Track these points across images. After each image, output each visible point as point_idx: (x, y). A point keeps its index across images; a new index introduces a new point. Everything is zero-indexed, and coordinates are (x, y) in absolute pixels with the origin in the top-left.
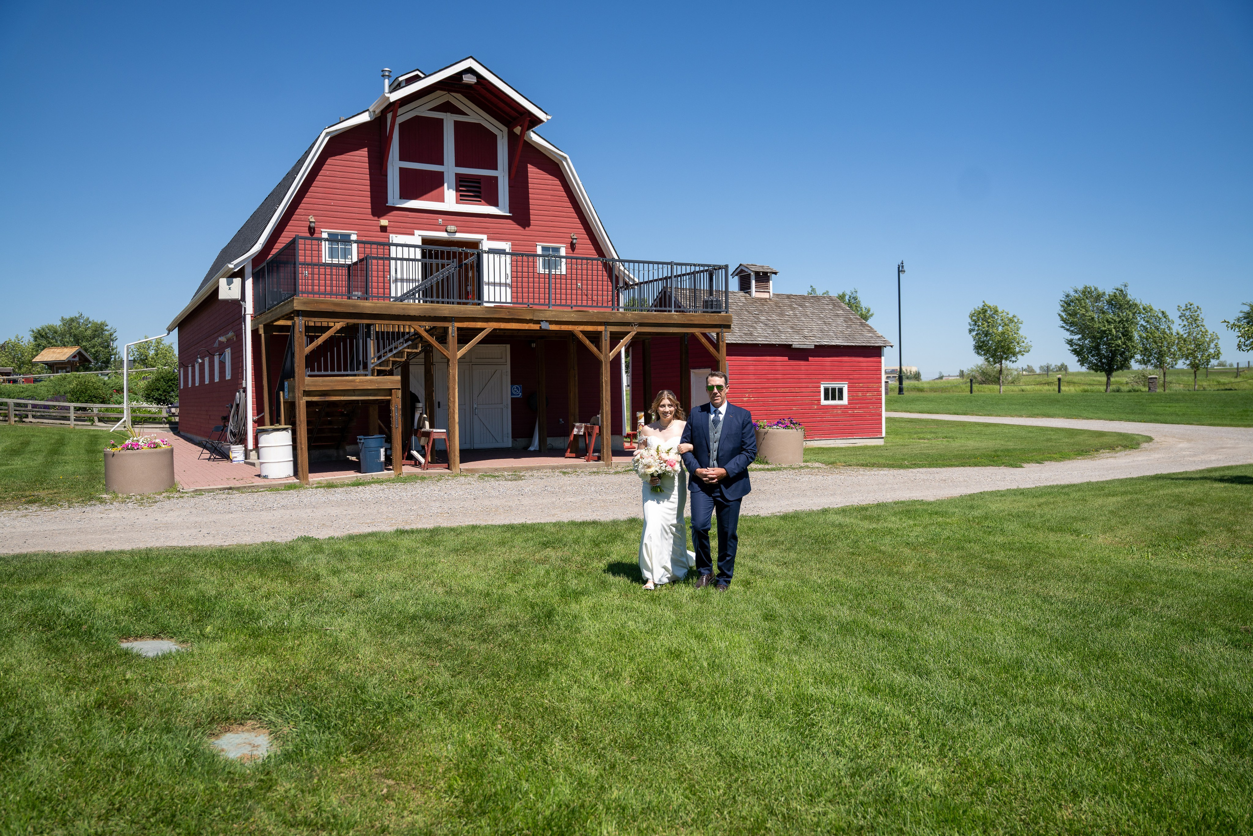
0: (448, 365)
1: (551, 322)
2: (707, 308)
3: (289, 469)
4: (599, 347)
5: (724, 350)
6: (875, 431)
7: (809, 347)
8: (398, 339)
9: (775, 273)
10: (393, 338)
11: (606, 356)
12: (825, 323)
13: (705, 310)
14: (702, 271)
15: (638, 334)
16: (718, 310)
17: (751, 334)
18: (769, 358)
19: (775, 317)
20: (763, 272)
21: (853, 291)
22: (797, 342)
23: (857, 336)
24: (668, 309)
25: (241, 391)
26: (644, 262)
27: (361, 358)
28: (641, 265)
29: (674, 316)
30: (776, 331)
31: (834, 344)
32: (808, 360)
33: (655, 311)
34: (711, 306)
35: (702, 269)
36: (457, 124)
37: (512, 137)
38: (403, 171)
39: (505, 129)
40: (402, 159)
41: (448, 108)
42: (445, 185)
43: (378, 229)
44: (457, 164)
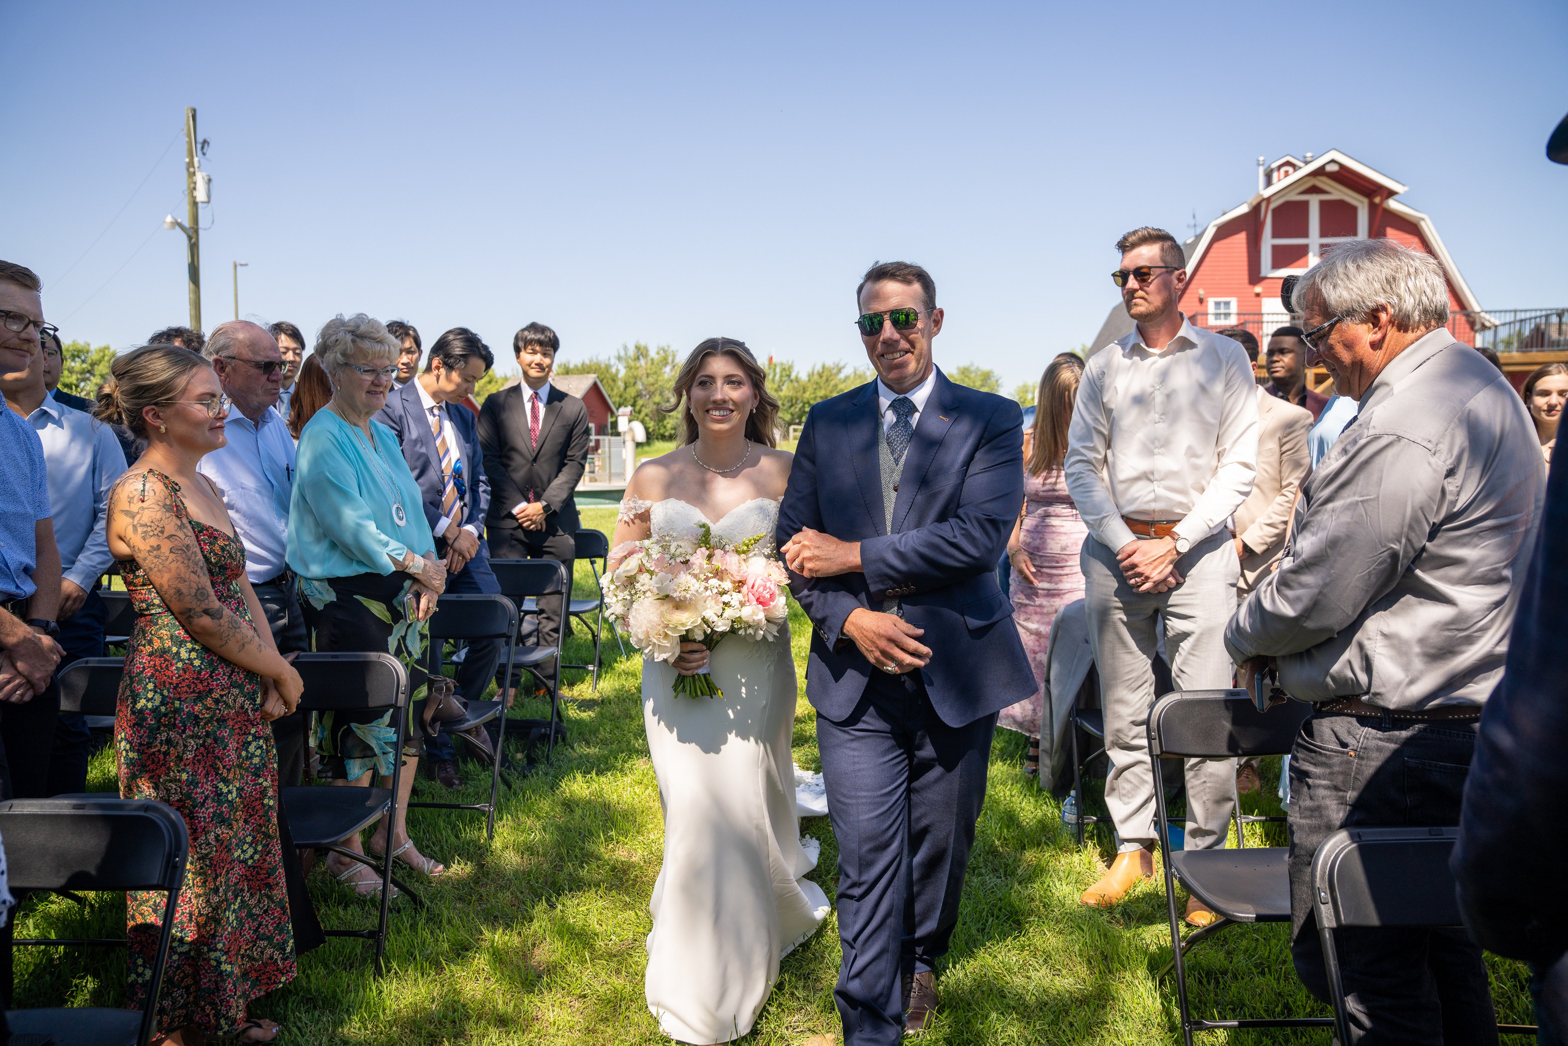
35: (1552, 312)
36: (1323, 204)
37: (1373, 207)
38: (1275, 248)
39: (1366, 201)
40: (1275, 235)
41: (1314, 190)
42: (1310, 255)
43: (1253, 295)
44: (1321, 236)
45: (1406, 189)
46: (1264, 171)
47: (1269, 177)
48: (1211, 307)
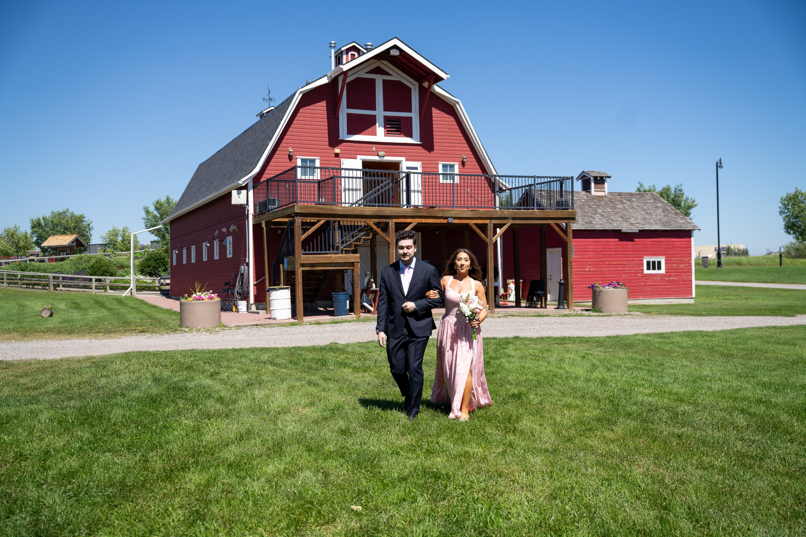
0: (389, 247)
1: (455, 218)
2: (559, 206)
3: (288, 314)
4: (486, 234)
5: (570, 234)
6: (687, 293)
7: (634, 231)
8: (354, 230)
9: (609, 177)
11: (491, 240)
12: (647, 213)
13: (557, 208)
14: (555, 181)
15: (512, 225)
16: (566, 208)
17: (591, 223)
18: (604, 240)
19: (609, 210)
20: (600, 177)
21: (679, 185)
22: (625, 228)
23: (672, 222)
24: (532, 207)
25: (244, 265)
26: (515, 177)
27: (331, 243)
28: (514, 178)
29: (536, 212)
30: (610, 220)
31: (653, 229)
32: (633, 241)
33: (524, 209)
34: (561, 205)
35: (555, 179)
36: (384, 81)
37: (422, 90)
38: (350, 116)
39: (417, 84)
40: (348, 107)
41: (378, 71)
42: (377, 124)
43: (334, 155)
44: (385, 110)
45: (448, 75)
46: (335, 53)
47: (339, 58)
48: (299, 163)
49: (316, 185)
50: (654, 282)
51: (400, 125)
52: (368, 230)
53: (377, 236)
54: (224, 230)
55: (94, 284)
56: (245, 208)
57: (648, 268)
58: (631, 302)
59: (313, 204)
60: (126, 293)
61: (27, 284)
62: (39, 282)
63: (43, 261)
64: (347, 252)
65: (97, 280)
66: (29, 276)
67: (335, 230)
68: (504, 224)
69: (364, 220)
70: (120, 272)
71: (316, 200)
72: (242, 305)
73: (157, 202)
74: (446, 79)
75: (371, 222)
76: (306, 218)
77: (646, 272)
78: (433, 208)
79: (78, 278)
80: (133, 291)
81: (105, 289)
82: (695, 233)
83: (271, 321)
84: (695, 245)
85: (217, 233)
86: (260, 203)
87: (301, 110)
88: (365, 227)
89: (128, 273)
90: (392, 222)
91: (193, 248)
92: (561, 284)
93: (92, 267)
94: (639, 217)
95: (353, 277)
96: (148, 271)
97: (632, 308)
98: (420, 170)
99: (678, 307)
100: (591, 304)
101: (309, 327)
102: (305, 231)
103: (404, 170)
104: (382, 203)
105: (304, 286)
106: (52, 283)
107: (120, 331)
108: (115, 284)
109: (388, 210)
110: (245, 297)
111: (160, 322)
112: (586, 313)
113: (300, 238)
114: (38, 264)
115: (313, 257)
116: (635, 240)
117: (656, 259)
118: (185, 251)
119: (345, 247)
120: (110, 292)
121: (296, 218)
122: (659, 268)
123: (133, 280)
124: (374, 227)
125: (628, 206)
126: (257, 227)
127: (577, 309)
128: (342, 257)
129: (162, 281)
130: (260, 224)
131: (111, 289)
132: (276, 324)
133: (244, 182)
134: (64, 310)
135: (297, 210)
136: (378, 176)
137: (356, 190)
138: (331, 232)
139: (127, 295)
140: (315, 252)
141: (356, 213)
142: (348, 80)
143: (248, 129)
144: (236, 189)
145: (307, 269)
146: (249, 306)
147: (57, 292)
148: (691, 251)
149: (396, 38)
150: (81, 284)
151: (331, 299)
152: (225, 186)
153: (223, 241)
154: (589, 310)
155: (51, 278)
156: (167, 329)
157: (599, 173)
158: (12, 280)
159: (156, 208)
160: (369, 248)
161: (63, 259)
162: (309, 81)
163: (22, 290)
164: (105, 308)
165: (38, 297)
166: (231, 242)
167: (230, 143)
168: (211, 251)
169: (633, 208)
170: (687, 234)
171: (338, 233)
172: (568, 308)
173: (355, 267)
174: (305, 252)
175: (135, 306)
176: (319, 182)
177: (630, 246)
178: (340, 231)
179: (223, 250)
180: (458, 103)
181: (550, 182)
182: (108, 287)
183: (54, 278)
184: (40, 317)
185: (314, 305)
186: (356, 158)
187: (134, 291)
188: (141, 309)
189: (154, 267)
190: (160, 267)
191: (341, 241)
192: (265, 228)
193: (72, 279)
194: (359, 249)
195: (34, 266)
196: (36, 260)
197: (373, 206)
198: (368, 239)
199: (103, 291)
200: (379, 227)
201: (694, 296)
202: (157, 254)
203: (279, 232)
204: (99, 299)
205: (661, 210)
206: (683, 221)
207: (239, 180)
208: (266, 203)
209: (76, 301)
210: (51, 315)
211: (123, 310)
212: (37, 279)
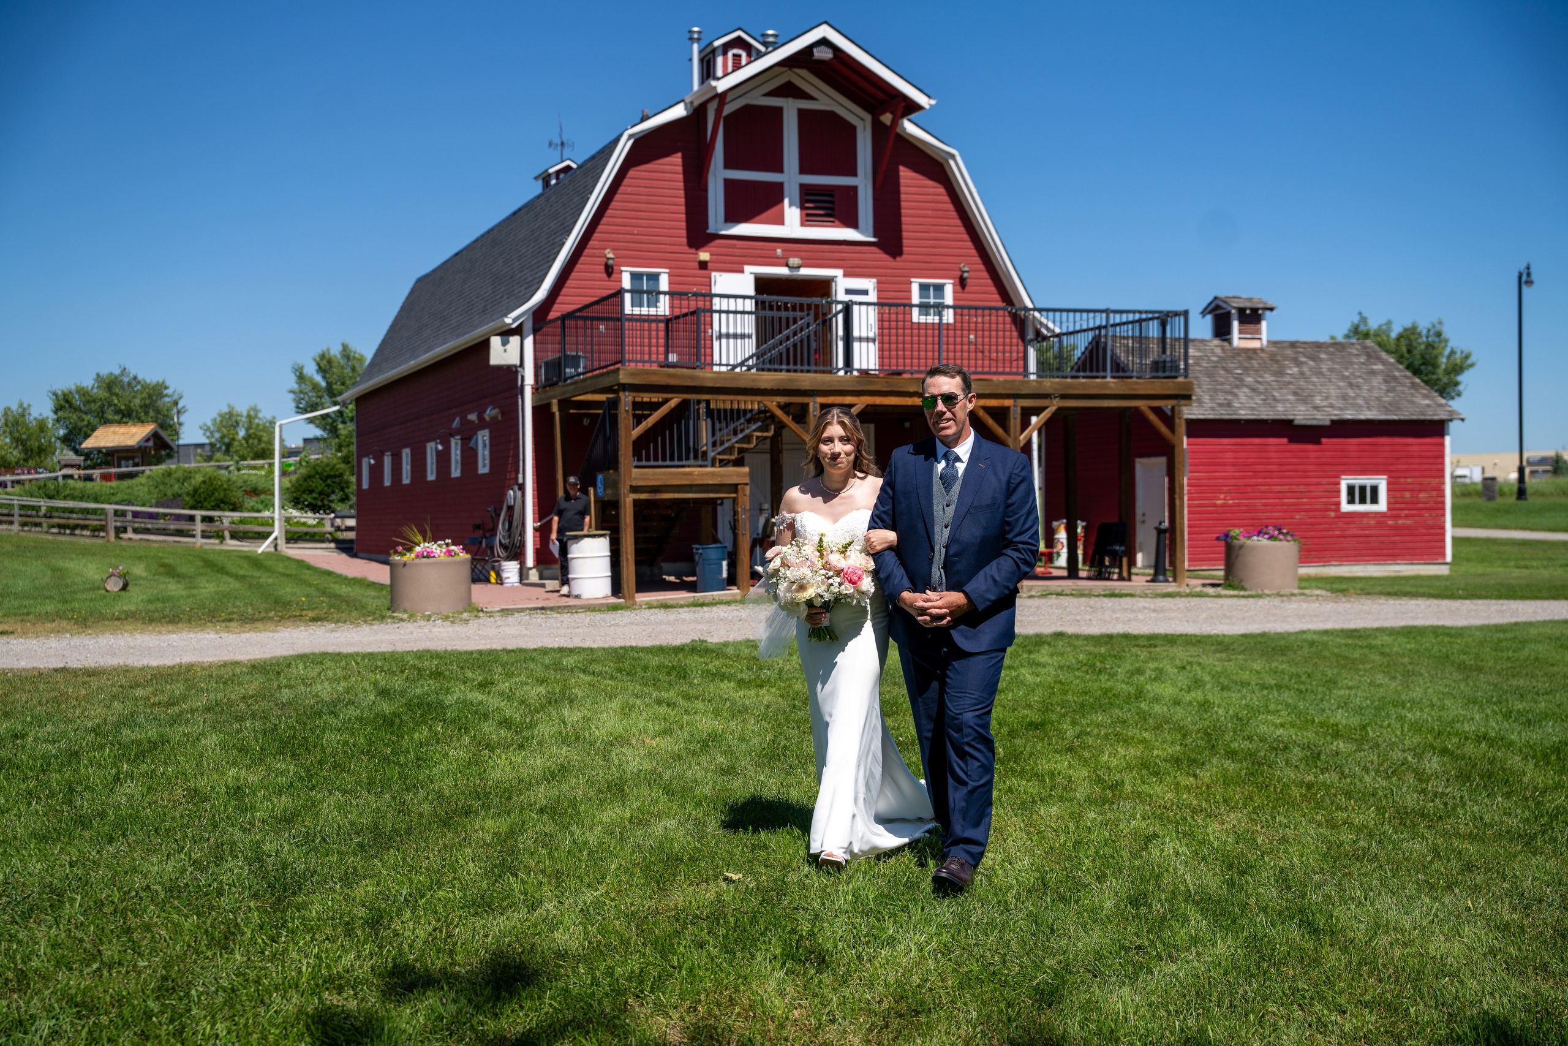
2: (1157, 371)
4: (1006, 429)
5: (1182, 428)
6: (1435, 552)
7: (1321, 423)
8: (738, 419)
9: (1271, 309)
10: (732, 419)
11: (1016, 439)
13: (1154, 374)
14: (1151, 319)
15: (1060, 409)
16: (1173, 374)
17: (1229, 405)
18: (1256, 441)
19: (1269, 378)
20: (1250, 309)
22: (1301, 414)
23: (1404, 404)
24: (1101, 374)
25: (516, 487)
28: (1064, 314)
29: (1110, 383)
30: (1269, 399)
31: (1362, 417)
32: (1319, 443)
33: (1084, 377)
34: (1163, 368)
36: (802, 113)
37: (879, 129)
38: (729, 184)
39: (868, 117)
40: (728, 165)
41: (789, 90)
42: (786, 201)
43: (696, 265)
44: (803, 170)
45: (933, 102)
46: (700, 52)
47: (708, 62)
48: (626, 282)
49: (662, 326)
50: (1363, 529)
51: (832, 202)
52: (766, 418)
53: (785, 432)
54: (473, 417)
55: (199, 527)
56: (517, 372)
57: (1351, 501)
58: (1305, 571)
59: (655, 367)
60: (264, 547)
61: (60, 526)
62: (87, 522)
63: (89, 478)
64: (723, 463)
65: (205, 519)
66: (65, 510)
67: (699, 418)
68: (1044, 409)
69: (759, 398)
70: (251, 502)
71: (662, 357)
72: (511, 570)
73: (322, 356)
74: (927, 107)
75: (772, 403)
76: (642, 395)
77: (1346, 507)
78: (899, 374)
79: (165, 515)
80: (279, 542)
81: (220, 537)
82: (1453, 426)
83: (571, 602)
84: (1453, 451)
85: (456, 423)
86: (547, 364)
87: (631, 173)
88: (760, 412)
89: (269, 505)
90: (815, 403)
91: (406, 453)
92: (1160, 532)
93: (196, 491)
94: (1333, 392)
95: (735, 513)
96: (309, 500)
97: (1306, 582)
98: (872, 297)
99: (1412, 582)
100: (1222, 573)
101: (647, 613)
102: (639, 420)
103: (842, 296)
104: (795, 364)
105: (637, 530)
106: (112, 523)
107: (271, 619)
108: (242, 527)
109: (806, 379)
110: (517, 553)
111: (348, 603)
112: (1211, 590)
113: (629, 434)
114: (80, 485)
115: (655, 474)
116: (1324, 440)
117: (1367, 481)
118: (387, 460)
119: (719, 454)
120: (232, 544)
121: (621, 394)
122: (1375, 500)
123: (280, 520)
124: (779, 413)
125: (1311, 369)
126: (541, 412)
127: (1193, 582)
128: (713, 474)
129: (338, 521)
130: (548, 406)
131: (233, 537)
132: (581, 607)
133: (515, 320)
134: (146, 579)
135: (623, 378)
136: (786, 309)
137: (743, 336)
138: (691, 422)
139: (268, 550)
140: (660, 463)
141: (742, 384)
142: (728, 110)
143: (520, 210)
144: (500, 334)
145: (643, 496)
146: (525, 571)
147: (124, 543)
148: (1443, 463)
149: (826, 22)
150: (172, 527)
151: (689, 558)
152: (476, 327)
153: (470, 439)
154: (1218, 585)
155: (111, 514)
156: (364, 615)
157: (1250, 300)
158: (30, 517)
159: (321, 370)
160: (768, 457)
161: (131, 476)
162: (647, 112)
163: (50, 537)
164: (227, 574)
165: (85, 552)
166: (487, 442)
167: (483, 236)
168: (443, 459)
169: (1322, 373)
170: (1436, 429)
171: (705, 426)
172: (1175, 580)
173: (740, 493)
174: (640, 464)
175: (289, 572)
176: (668, 321)
177: (1312, 455)
178: (709, 420)
179: (469, 457)
180: (953, 157)
181: (1140, 321)
182: (227, 534)
183: (116, 512)
184: (103, 592)
185: (656, 571)
186: (742, 271)
187: (281, 542)
188: (303, 577)
189: (320, 493)
190: (333, 492)
191: (711, 440)
192: (557, 414)
193: (152, 516)
194: (748, 457)
195: (74, 489)
196: (76, 477)
197: (776, 370)
198: (766, 438)
199: (217, 541)
200: (787, 413)
201: (1449, 558)
202: (327, 465)
203: (586, 422)
204: (211, 557)
205: (1380, 378)
206: (1427, 402)
207: (506, 315)
208: (559, 363)
209: (166, 561)
210: (124, 588)
211: (265, 579)
212: (80, 516)
